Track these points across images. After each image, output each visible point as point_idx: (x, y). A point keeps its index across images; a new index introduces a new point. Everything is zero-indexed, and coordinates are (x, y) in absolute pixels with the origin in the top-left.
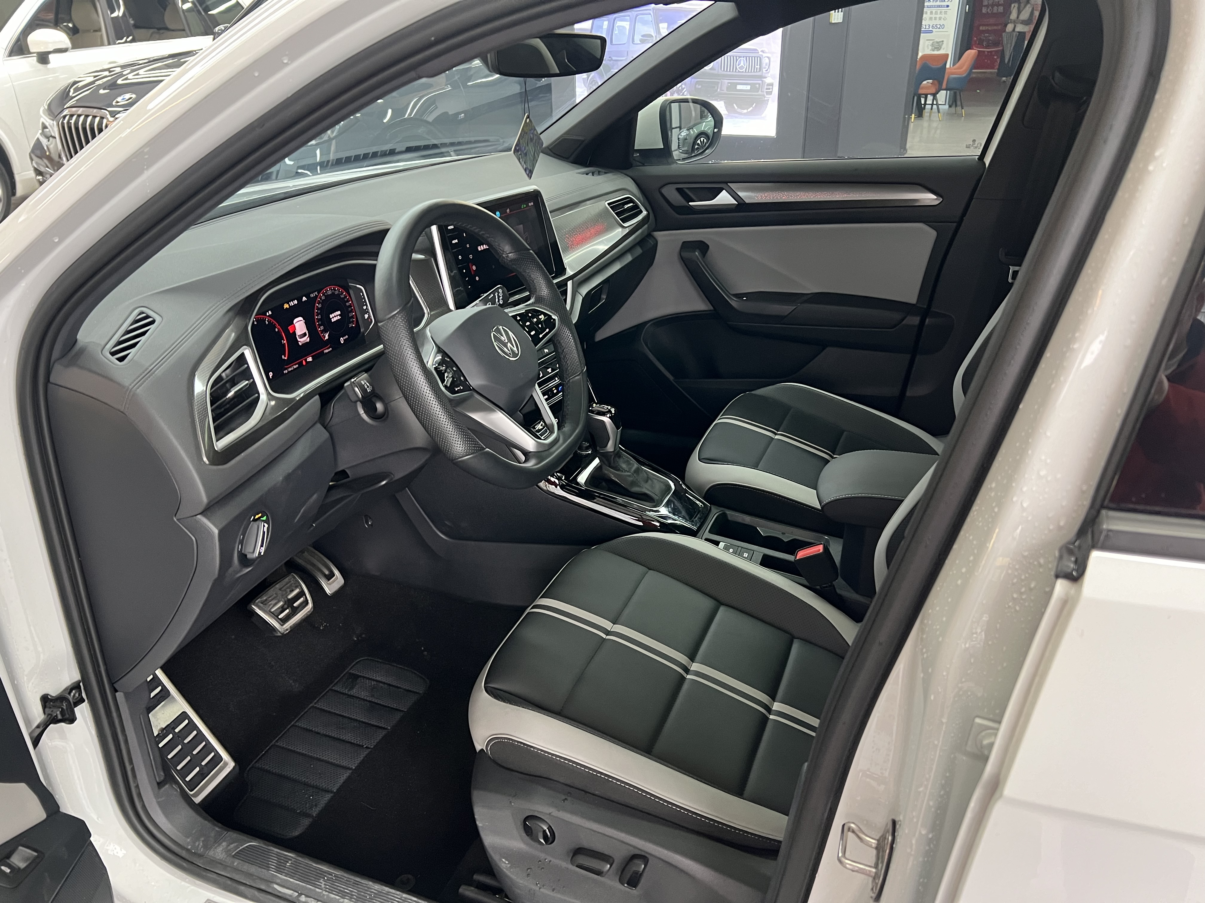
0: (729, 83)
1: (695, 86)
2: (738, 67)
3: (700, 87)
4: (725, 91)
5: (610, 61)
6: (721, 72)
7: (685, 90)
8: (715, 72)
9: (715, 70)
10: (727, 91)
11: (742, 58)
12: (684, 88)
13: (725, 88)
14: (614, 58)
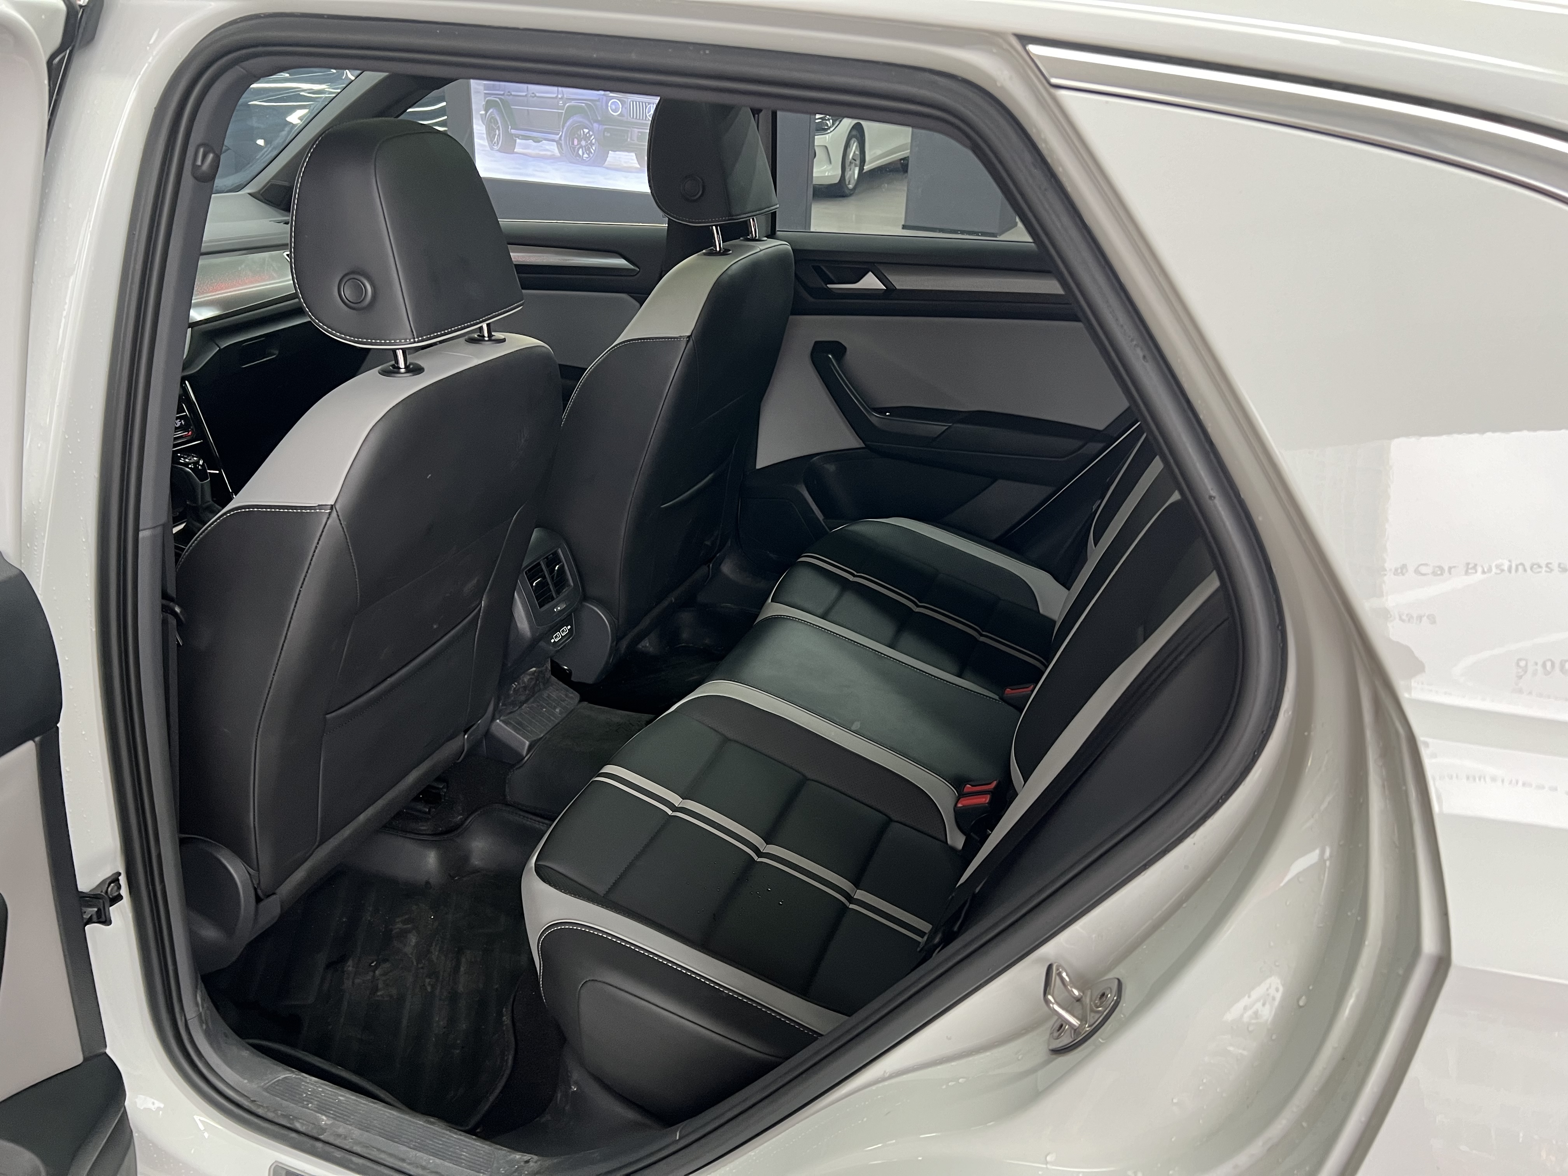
0: (639, 132)
1: (604, 134)
2: (648, 115)
3: (609, 135)
4: (636, 142)
5: (509, 95)
6: (630, 119)
7: (593, 137)
8: (624, 119)
9: (624, 116)
10: (637, 140)
11: (652, 105)
12: (592, 135)
13: (635, 138)
14: (513, 93)
